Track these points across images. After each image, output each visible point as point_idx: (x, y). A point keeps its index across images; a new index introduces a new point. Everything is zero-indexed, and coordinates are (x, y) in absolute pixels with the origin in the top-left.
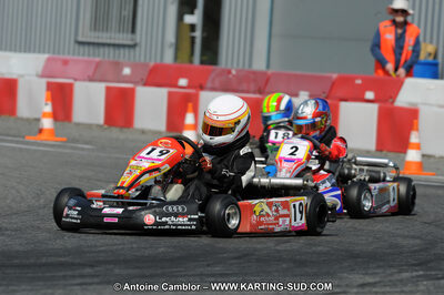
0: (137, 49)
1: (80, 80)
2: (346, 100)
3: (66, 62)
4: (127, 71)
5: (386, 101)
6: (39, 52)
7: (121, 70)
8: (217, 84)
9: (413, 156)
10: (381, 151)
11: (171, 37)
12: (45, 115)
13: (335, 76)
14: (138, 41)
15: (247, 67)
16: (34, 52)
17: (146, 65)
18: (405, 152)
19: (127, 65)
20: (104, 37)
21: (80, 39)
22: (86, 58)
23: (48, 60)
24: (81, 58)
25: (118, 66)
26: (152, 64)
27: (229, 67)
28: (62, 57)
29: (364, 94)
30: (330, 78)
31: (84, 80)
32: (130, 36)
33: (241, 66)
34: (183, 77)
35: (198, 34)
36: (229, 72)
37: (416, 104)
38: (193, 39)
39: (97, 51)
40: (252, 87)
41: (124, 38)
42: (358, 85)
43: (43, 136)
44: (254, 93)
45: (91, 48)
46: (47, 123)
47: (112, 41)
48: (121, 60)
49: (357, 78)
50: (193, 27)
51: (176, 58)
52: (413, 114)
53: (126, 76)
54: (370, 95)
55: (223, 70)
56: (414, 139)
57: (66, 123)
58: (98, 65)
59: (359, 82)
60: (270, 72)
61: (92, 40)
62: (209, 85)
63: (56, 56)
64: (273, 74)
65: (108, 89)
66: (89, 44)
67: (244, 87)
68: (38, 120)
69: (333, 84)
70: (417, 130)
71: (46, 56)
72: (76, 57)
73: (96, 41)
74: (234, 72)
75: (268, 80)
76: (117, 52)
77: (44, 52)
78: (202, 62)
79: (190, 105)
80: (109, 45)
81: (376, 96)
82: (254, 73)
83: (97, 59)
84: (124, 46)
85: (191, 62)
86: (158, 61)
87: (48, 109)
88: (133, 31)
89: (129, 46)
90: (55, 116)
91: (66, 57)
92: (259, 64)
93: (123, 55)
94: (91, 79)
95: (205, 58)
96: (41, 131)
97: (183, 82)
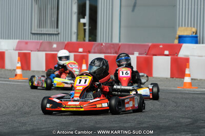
0: (60, 35)
1: (33, 51)
2: (156, 55)
3: (27, 43)
4: (55, 46)
5: (174, 55)
6: (15, 39)
7: (52, 46)
8: (96, 51)
9: (187, 80)
10: (173, 78)
11: (74, 29)
12: (17, 68)
13: (150, 44)
14: (60, 31)
15: (110, 42)
16: (12, 39)
17: (63, 43)
18: (184, 78)
19: (55, 43)
20: (44, 31)
21: (33, 32)
22: (36, 41)
23: (19, 42)
24: (34, 41)
25: (51, 44)
26: (66, 42)
27: (102, 42)
28: (25, 40)
29: (164, 52)
30: (148, 45)
31: (35, 51)
32: (56, 29)
33: (107, 42)
34: (81, 47)
35: (87, 27)
36: (102, 44)
37: (188, 56)
38: (85, 30)
39: (41, 37)
40: (113, 51)
41: (53, 31)
42: (161, 48)
43: (18, 78)
44: (114, 53)
45: (38, 36)
46: (19, 72)
47: (48, 32)
48: (52, 41)
49: (160, 45)
50: (84, 25)
51: (77, 38)
52: (187, 60)
53: (55, 48)
54: (167, 52)
55: (99, 44)
56: (187, 72)
57: (28, 71)
58: (41, 44)
59: (161, 46)
60: (120, 44)
61: (39, 32)
62: (92, 51)
63: (23, 40)
64: (122, 45)
65: (46, 54)
66: (37, 34)
67: (109, 51)
68: (15, 70)
69: (149, 48)
70: (189, 68)
71: (18, 40)
72: (31, 41)
73: (41, 32)
74: (104, 44)
75: (119, 47)
76: (50, 37)
77: (17, 39)
78: (89, 41)
79: (84, 60)
80: (46, 34)
81: (169, 52)
82: (113, 44)
83: (41, 41)
84: (53, 34)
85: (84, 41)
86: (69, 41)
87: (19, 65)
88: (57, 27)
89: (56, 34)
90: (22, 68)
91: (27, 40)
92: (116, 40)
93: (53, 38)
94: (39, 50)
95: (90, 38)
96: (16, 75)
97: (81, 50)
